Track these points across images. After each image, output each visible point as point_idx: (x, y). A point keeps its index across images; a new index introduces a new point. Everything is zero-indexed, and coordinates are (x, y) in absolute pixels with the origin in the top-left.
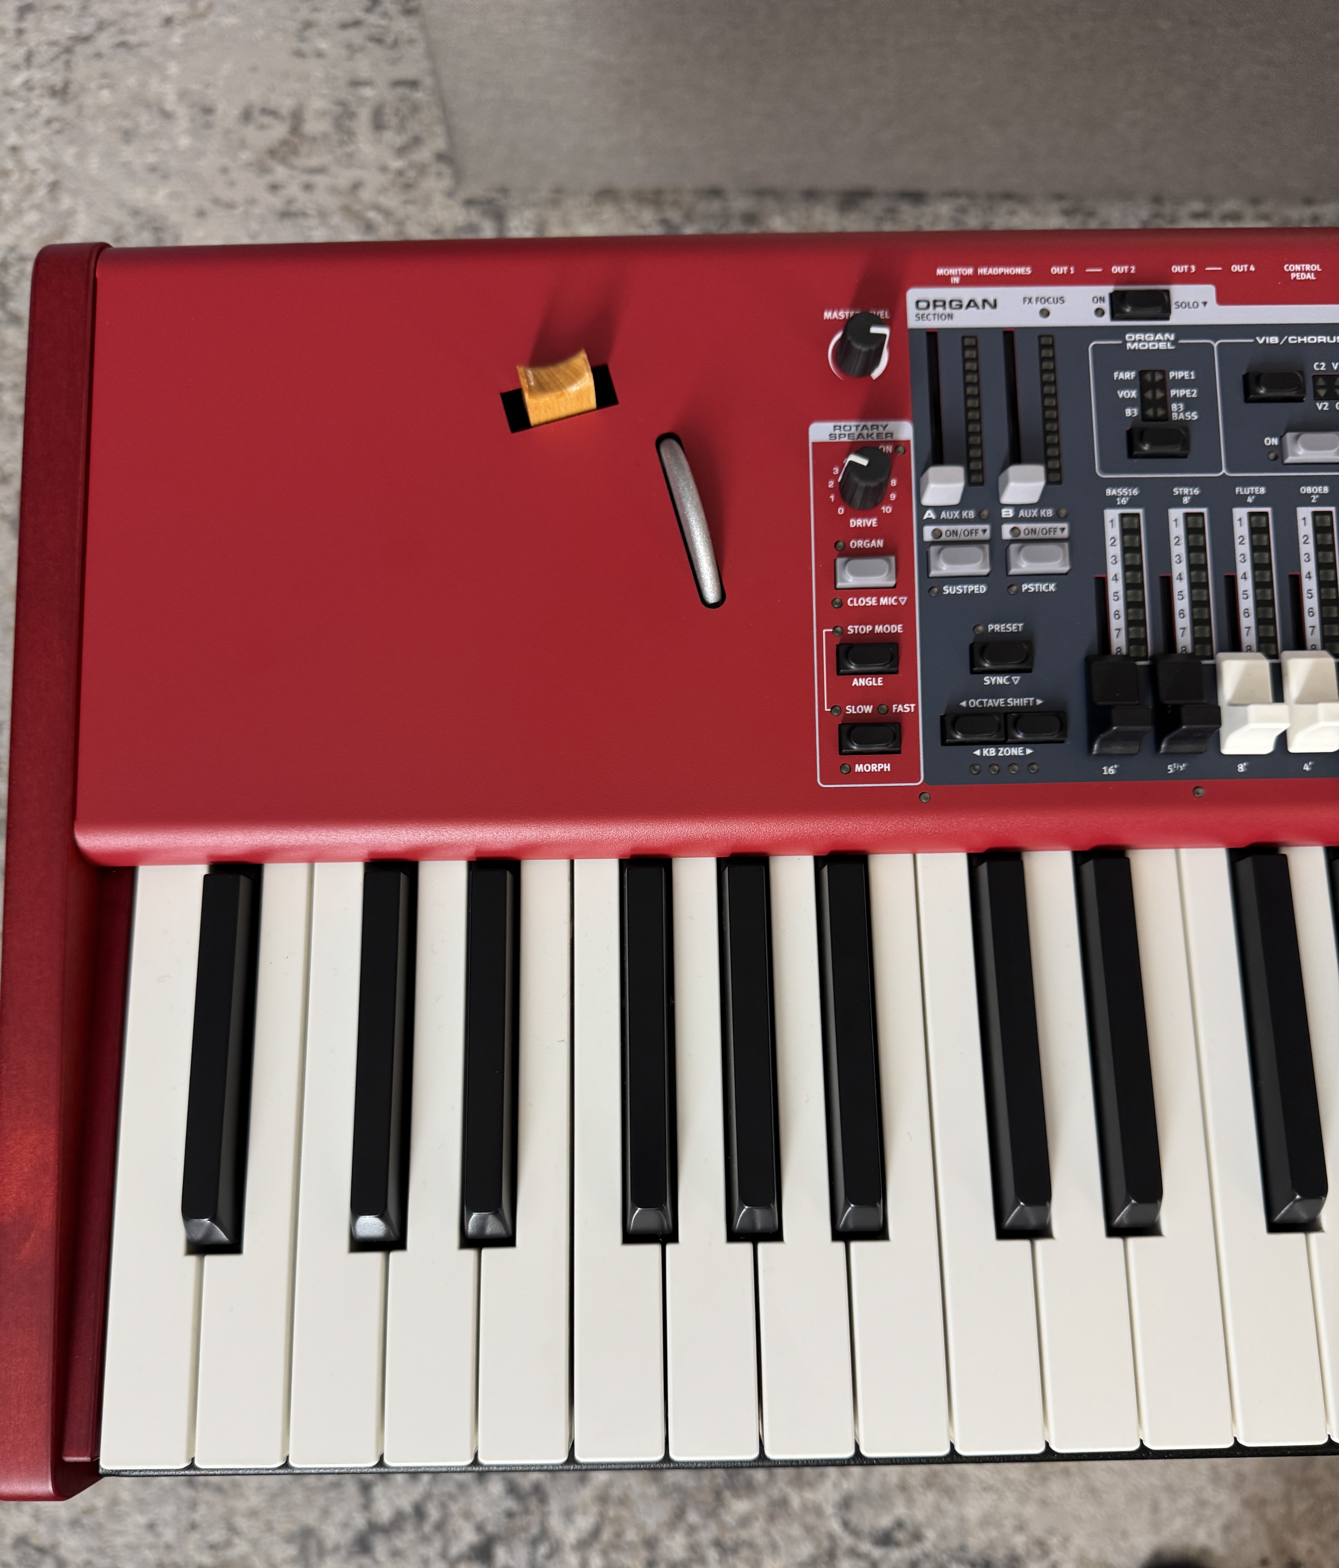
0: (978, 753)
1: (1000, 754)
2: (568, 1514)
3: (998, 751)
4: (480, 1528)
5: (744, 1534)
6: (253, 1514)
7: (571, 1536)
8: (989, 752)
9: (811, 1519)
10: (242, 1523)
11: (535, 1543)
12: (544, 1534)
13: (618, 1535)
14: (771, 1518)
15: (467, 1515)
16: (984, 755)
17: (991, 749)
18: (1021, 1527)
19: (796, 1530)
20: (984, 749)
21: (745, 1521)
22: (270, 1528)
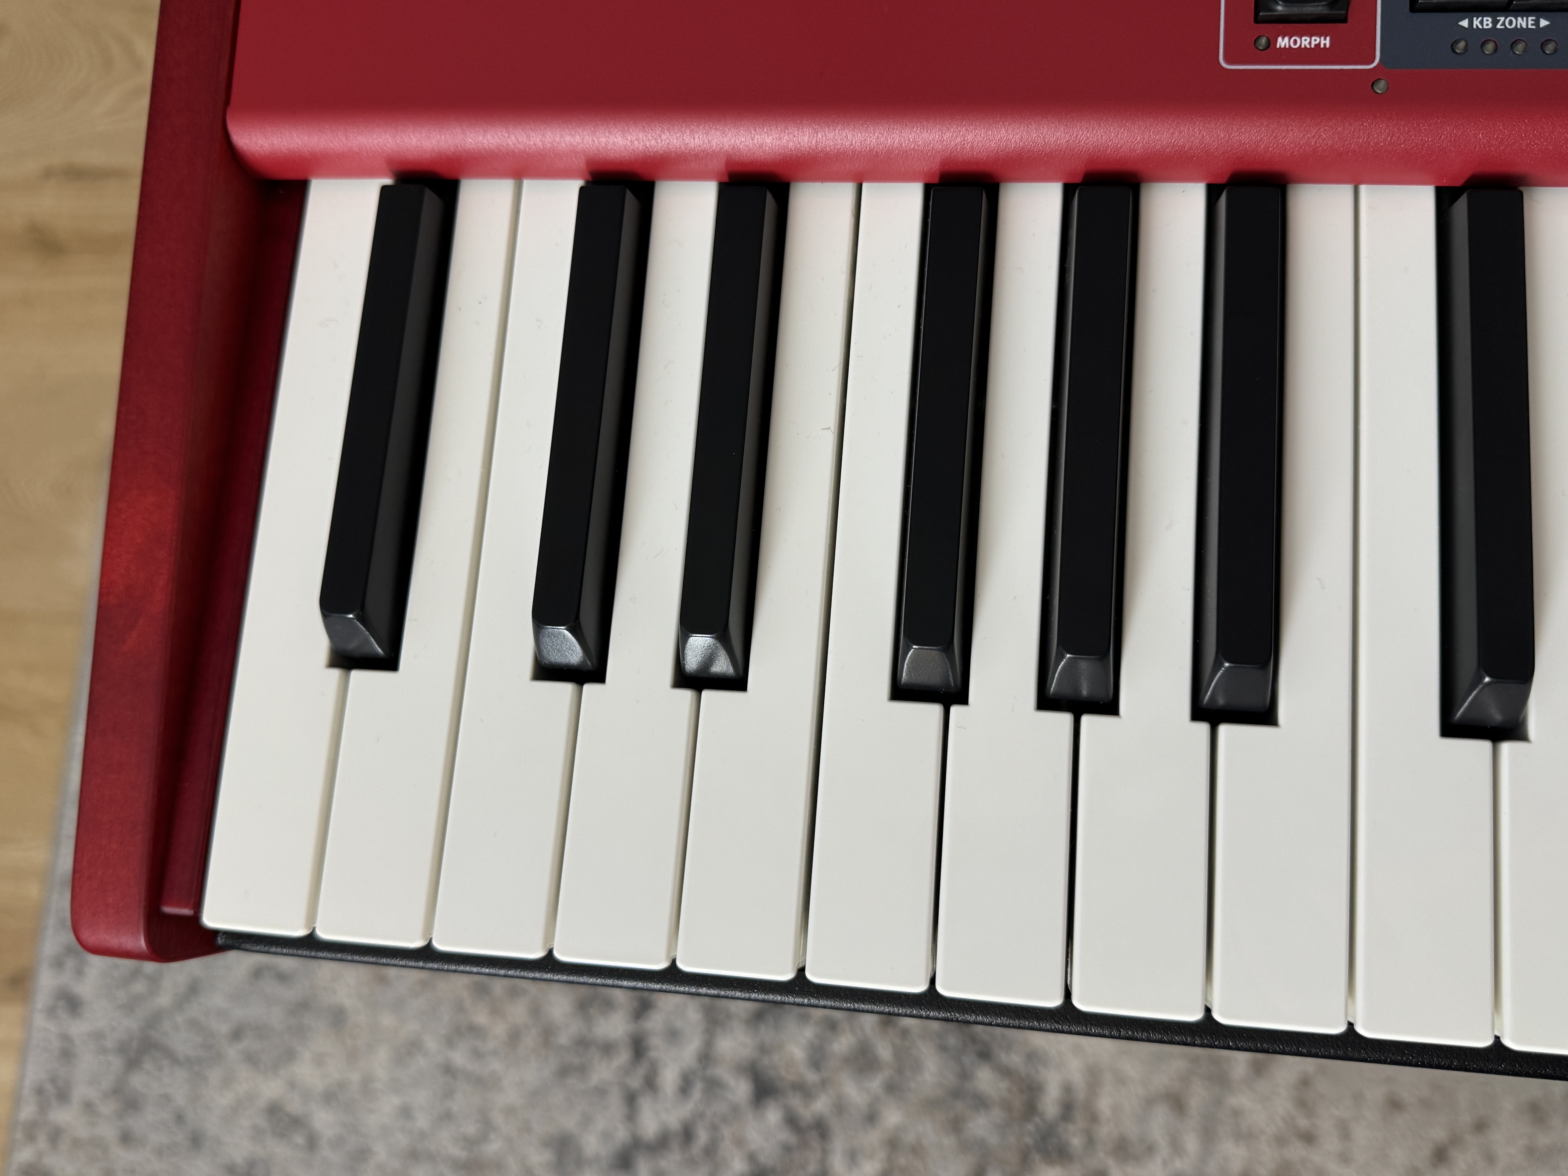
0: (1465, 23)
1: (1499, 26)
2: (853, 1157)
3: (1495, 22)
8: (1482, 22)
15: (739, 1143)
16: (1475, 27)
17: (1485, 19)
20: (1475, 19)
22: (526, 1128)
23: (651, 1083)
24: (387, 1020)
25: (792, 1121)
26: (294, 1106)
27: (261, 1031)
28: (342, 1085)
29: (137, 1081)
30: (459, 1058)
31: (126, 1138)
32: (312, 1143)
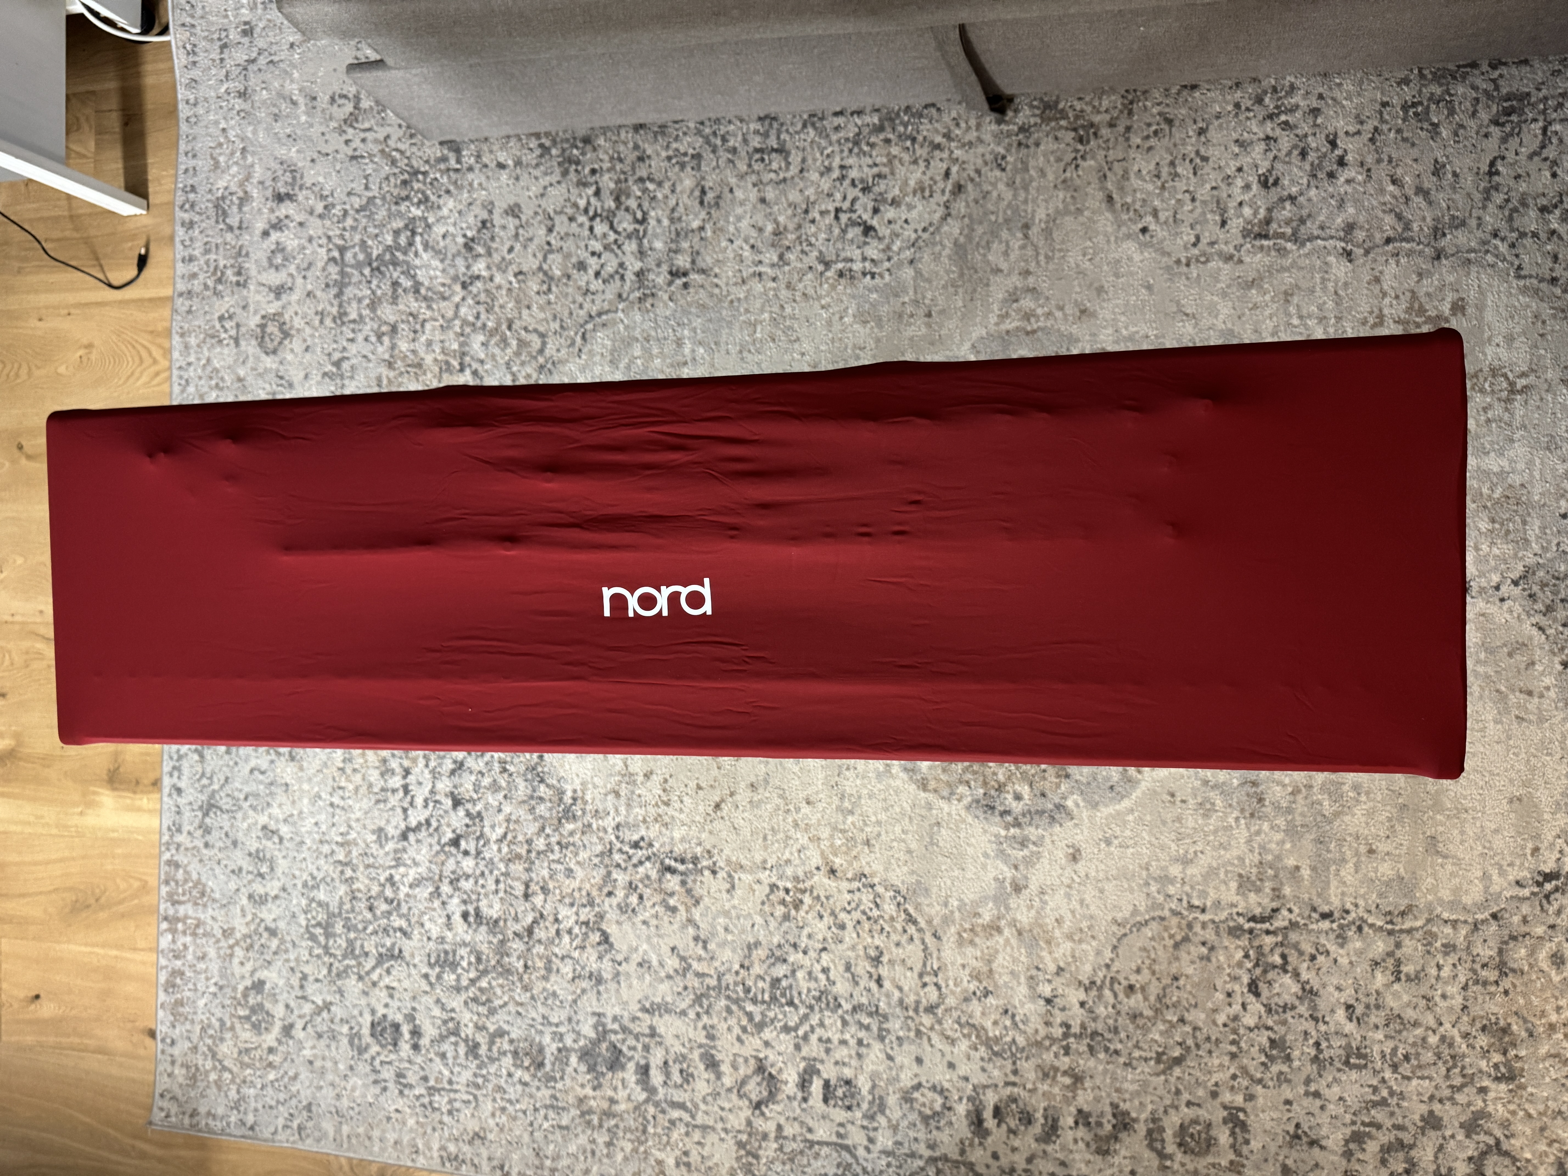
2: (493, 827)
4: (454, 831)
5: (571, 840)
6: (358, 820)
7: (494, 837)
9: (601, 834)
10: (353, 824)
11: (478, 839)
12: (482, 835)
13: (515, 837)
14: (583, 833)
15: (449, 825)
18: (700, 844)
19: (595, 839)
21: (572, 834)
22: (365, 827)
23: (411, 804)
24: (306, 787)
25: (468, 814)
26: (273, 826)
27: (257, 795)
28: (292, 815)
29: (208, 820)
30: (336, 800)
31: (206, 845)
32: (281, 839)
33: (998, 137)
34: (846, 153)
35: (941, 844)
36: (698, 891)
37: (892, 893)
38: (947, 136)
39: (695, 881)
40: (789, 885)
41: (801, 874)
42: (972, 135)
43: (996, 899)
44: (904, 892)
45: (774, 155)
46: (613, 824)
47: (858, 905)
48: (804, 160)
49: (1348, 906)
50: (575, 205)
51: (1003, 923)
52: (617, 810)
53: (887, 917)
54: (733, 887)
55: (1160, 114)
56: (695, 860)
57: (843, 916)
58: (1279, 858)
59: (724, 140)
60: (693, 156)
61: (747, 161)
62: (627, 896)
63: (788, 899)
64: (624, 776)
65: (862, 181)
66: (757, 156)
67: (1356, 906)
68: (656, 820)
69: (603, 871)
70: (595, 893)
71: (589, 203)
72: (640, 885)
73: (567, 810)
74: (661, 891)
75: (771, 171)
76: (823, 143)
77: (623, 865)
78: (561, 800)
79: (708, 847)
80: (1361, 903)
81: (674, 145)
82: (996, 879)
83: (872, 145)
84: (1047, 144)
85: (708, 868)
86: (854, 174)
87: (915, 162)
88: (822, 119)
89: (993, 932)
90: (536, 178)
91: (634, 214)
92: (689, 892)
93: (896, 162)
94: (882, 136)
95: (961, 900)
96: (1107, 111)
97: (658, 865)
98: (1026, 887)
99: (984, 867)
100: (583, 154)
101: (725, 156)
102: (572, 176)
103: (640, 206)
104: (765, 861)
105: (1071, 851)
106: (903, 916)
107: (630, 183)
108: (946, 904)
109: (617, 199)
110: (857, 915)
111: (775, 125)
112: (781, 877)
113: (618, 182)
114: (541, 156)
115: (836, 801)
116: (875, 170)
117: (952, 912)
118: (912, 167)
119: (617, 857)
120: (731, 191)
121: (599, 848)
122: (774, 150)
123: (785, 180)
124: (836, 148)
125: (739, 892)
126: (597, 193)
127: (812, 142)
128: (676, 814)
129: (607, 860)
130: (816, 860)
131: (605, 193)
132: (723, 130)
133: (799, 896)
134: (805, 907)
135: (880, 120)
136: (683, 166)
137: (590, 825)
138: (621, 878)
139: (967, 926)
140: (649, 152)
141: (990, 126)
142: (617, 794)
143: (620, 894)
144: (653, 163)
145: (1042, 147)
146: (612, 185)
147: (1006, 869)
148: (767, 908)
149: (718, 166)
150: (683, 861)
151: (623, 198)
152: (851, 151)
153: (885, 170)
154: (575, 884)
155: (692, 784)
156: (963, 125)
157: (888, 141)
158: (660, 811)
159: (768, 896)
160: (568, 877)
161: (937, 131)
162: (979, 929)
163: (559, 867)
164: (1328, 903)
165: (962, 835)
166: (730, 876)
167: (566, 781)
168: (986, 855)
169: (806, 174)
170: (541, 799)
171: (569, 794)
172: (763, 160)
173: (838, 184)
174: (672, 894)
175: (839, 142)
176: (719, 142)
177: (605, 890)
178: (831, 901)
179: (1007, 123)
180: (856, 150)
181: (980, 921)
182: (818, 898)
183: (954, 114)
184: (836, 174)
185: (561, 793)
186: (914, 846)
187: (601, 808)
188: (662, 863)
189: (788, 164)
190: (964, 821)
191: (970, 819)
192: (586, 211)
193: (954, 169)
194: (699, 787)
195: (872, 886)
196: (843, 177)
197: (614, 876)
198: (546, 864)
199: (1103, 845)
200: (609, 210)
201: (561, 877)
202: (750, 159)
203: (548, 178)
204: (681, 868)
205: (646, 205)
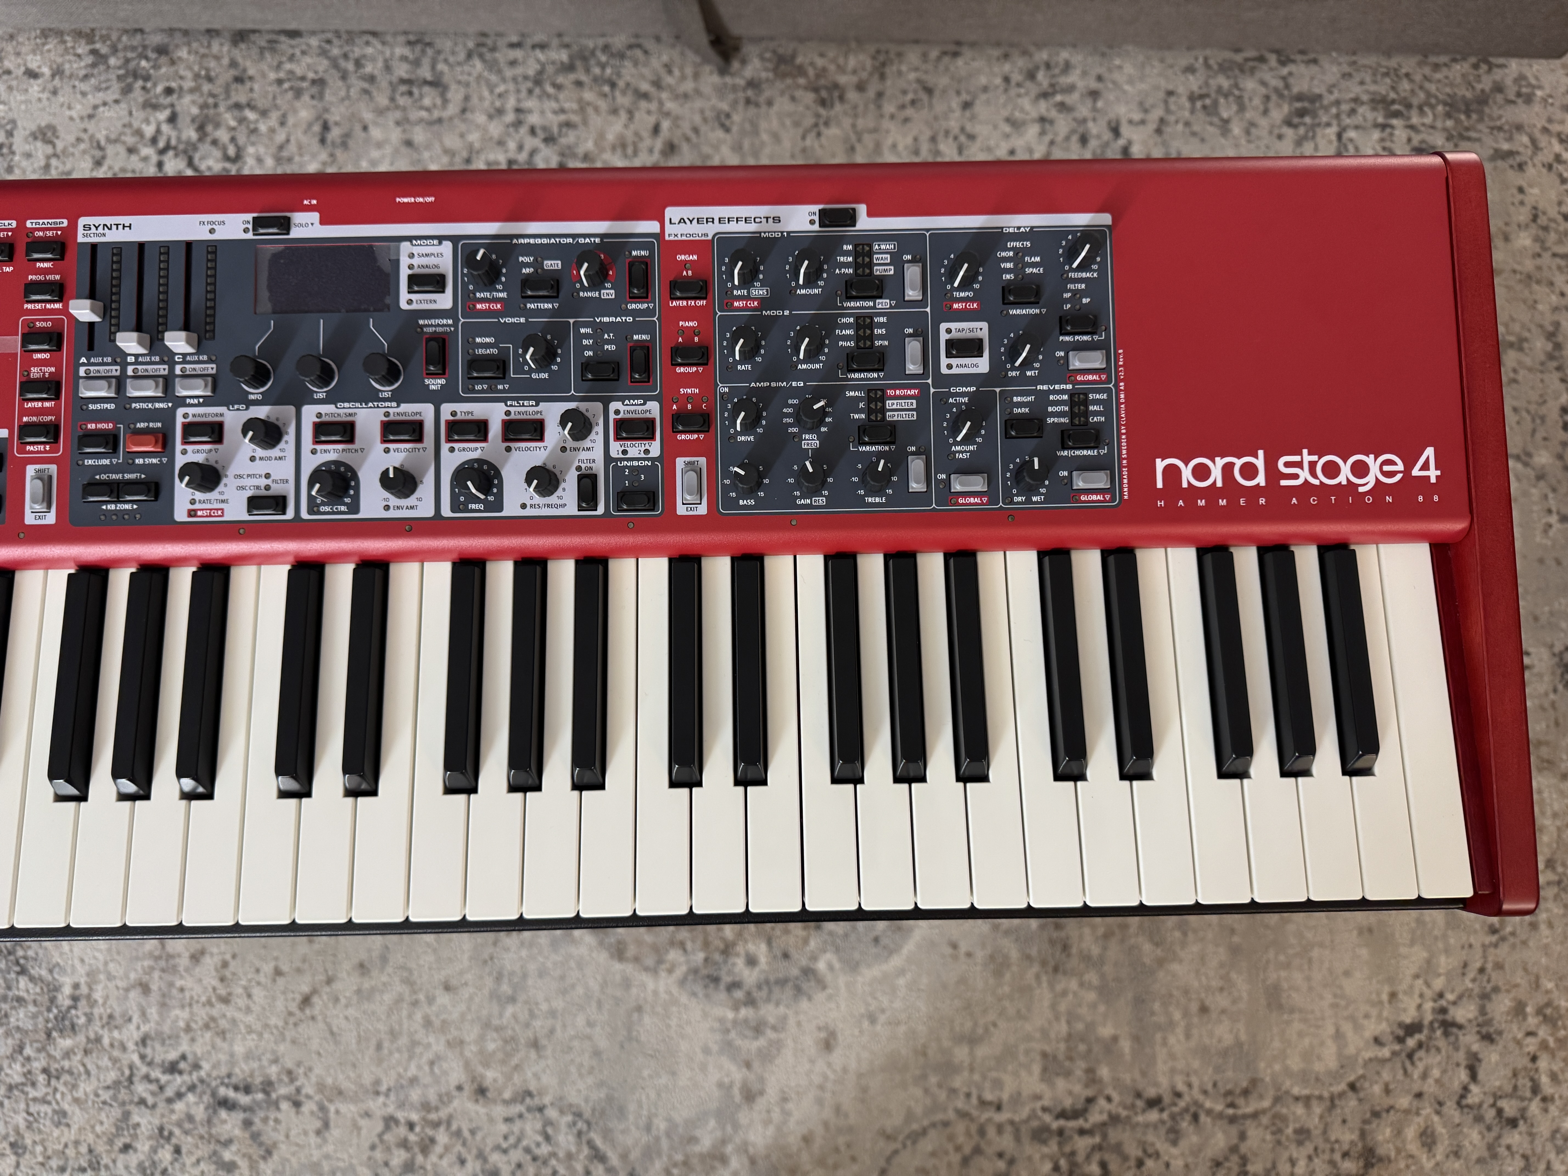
33: (721, 91)
34: (524, 94)
35: (643, 1038)
36: (270, 1135)
37: (569, 1118)
38: (657, 84)
39: (265, 1120)
40: (415, 1117)
41: (432, 1097)
42: (688, 86)
43: (720, 1114)
44: (587, 1114)
45: (426, 89)
46: (137, 1036)
47: (519, 1140)
48: (467, 98)
49: (1181, 1087)
50: (139, 133)
51: (729, 1149)
52: (143, 1014)
53: (561, 1154)
54: (326, 1125)
55: (919, 81)
56: (267, 1086)
57: (495, 1158)
58: (1091, 1026)
59: (358, 64)
60: (314, 82)
61: (388, 92)
62: (154, 1150)
63: (412, 1138)
64: (157, 958)
65: (544, 129)
66: (403, 88)
67: (1190, 1086)
68: (207, 1027)
69: (116, 1112)
70: (101, 1148)
71: (158, 131)
72: (177, 1131)
73: (62, 1017)
74: (211, 1138)
75: (422, 108)
76: (494, 78)
77: (150, 1100)
78: (53, 1000)
79: (289, 1064)
80: (1195, 1081)
81: (288, 66)
82: (720, 1085)
83: (558, 87)
84: (783, 104)
85: (287, 1098)
86: (534, 119)
87: (615, 111)
88: (493, 49)
89: (717, 1164)
90: (84, 94)
91: (224, 149)
92: (255, 1137)
93: (590, 110)
94: (572, 77)
95: (669, 1120)
96: (855, 72)
97: (206, 1098)
98: (762, 1093)
99: (703, 1068)
100: (156, 67)
101: (357, 85)
102: (138, 95)
103: (233, 139)
104: (377, 1082)
105: (823, 1035)
106: (586, 1151)
107: (222, 109)
108: (648, 1128)
109: (201, 129)
110: (516, 1155)
111: (430, 52)
112: (401, 1105)
113: (204, 106)
114: (94, 65)
115: (489, 982)
116: (562, 117)
117: (657, 1139)
118: (612, 118)
119: (141, 1089)
120: (365, 128)
121: (112, 1076)
122: (426, 82)
123: (440, 121)
124: (511, 87)
125: (335, 1133)
126: (172, 119)
127: (479, 77)
128: (239, 1016)
129: (123, 1094)
130: (456, 1075)
131: (183, 121)
132: (357, 52)
133: (430, 1132)
134: (438, 1149)
135: (571, 57)
136: (298, 93)
137: (98, 1040)
138: (144, 1120)
139: (679, 1157)
140: (251, 72)
141: (711, 79)
142: (145, 989)
143: (143, 1147)
144: (256, 87)
145: (776, 108)
146: (195, 111)
147: (733, 1068)
148: (378, 1155)
149: (348, 97)
150: (247, 1090)
151: (209, 128)
152: (530, 92)
153: (575, 118)
154: (70, 1135)
155: (268, 968)
156: (677, 72)
157: (579, 84)
158: (215, 1012)
159: (380, 1136)
160: (58, 1124)
161: (643, 77)
162: (695, 1161)
163: (44, 1108)
164: (1156, 1084)
165: (674, 1022)
166: (322, 1108)
167: (63, 970)
168: (706, 1051)
169: (468, 115)
170: (20, 1000)
171: (67, 990)
172: (410, 93)
173: (511, 130)
174: (227, 1143)
175: (515, 79)
176: (350, 66)
177: (119, 1143)
178: (479, 1136)
179: (733, 75)
180: (537, 91)
181: (697, 1149)
182: (458, 1133)
183: (665, 58)
184: (510, 117)
185: (54, 989)
186: (603, 1043)
187: (117, 1012)
188: (214, 1094)
189: (445, 101)
190: (675, 1002)
191: (684, 999)
192: (154, 141)
193: (665, 125)
194: (278, 972)
195: (541, 1109)
196: (518, 124)
197: (135, 1118)
198: (22, 1106)
199: (866, 1024)
200: (188, 143)
201: (46, 1125)
202: (394, 90)
203: (101, 95)
204: (244, 1099)
205: (242, 139)
